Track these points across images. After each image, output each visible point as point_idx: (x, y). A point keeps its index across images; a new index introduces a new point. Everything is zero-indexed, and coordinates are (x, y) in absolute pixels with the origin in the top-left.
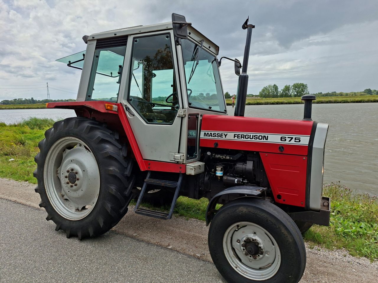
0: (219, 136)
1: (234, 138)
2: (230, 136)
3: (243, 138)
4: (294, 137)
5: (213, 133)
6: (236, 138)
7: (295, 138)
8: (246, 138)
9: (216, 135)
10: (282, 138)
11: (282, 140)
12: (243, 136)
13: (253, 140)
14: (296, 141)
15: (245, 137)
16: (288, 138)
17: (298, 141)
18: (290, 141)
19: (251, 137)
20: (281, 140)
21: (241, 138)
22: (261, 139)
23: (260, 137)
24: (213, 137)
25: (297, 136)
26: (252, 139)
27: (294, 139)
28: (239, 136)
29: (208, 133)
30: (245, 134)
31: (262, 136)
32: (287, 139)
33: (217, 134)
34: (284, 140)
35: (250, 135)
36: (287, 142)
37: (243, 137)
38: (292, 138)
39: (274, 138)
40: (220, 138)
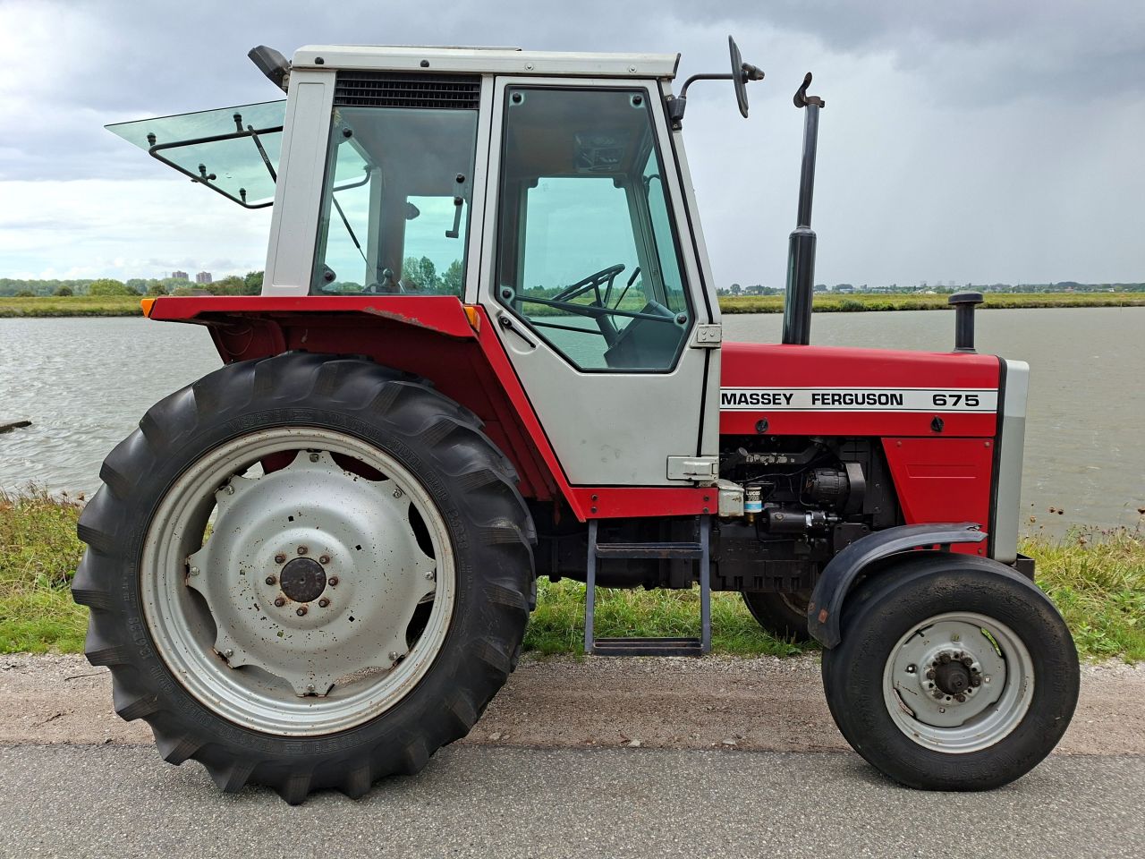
0: (769, 400)
1: (814, 403)
2: (802, 399)
3: (837, 403)
4: (963, 394)
5: (748, 393)
6: (819, 404)
7: (967, 396)
8: (845, 403)
9: (758, 400)
10: (937, 398)
11: (938, 402)
12: (836, 398)
13: (866, 406)
14: (970, 402)
15: (842, 400)
16: (950, 396)
17: (974, 402)
18: (955, 404)
19: (860, 400)
20: (935, 404)
21: (833, 404)
22: (887, 403)
23: (883, 399)
24: (750, 406)
25: (971, 391)
26: (863, 403)
27: (963, 400)
28: (826, 397)
29: (734, 395)
30: (842, 393)
31: (886, 396)
32: (947, 399)
33: (763, 395)
34: (942, 402)
35: (856, 395)
36: (949, 407)
37: (839, 401)
38: (959, 397)
39: (918, 400)
40: (771, 406)
